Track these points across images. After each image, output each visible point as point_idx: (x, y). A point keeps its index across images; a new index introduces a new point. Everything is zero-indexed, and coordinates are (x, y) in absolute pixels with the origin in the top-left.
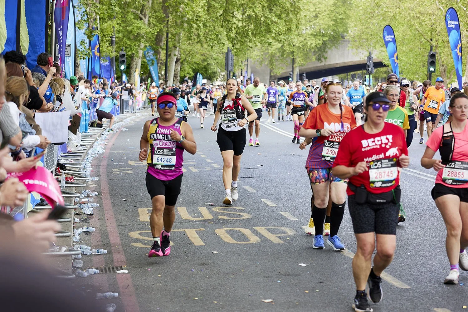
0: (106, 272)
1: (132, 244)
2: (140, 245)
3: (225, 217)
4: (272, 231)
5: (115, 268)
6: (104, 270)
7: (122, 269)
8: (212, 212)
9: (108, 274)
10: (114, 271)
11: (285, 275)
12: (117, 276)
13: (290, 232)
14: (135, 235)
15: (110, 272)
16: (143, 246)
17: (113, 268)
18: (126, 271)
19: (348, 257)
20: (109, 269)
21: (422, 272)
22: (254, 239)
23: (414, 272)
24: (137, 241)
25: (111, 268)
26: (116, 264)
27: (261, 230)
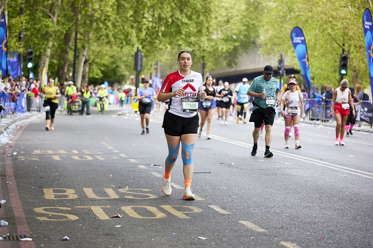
0: (10, 239)
1: (36, 218)
2: (44, 219)
3: (131, 197)
4: (179, 209)
5: (19, 237)
6: (7, 239)
7: (25, 237)
8: (118, 193)
9: (11, 241)
10: (18, 239)
11: (191, 245)
12: (21, 243)
13: (196, 210)
14: (39, 210)
15: (13, 239)
16: (48, 219)
17: (17, 237)
18: (30, 239)
19: (254, 231)
20: (13, 237)
21: (329, 244)
22: (160, 215)
23: (321, 244)
24: (41, 215)
25: (15, 236)
26: (19, 233)
27: (168, 208)
